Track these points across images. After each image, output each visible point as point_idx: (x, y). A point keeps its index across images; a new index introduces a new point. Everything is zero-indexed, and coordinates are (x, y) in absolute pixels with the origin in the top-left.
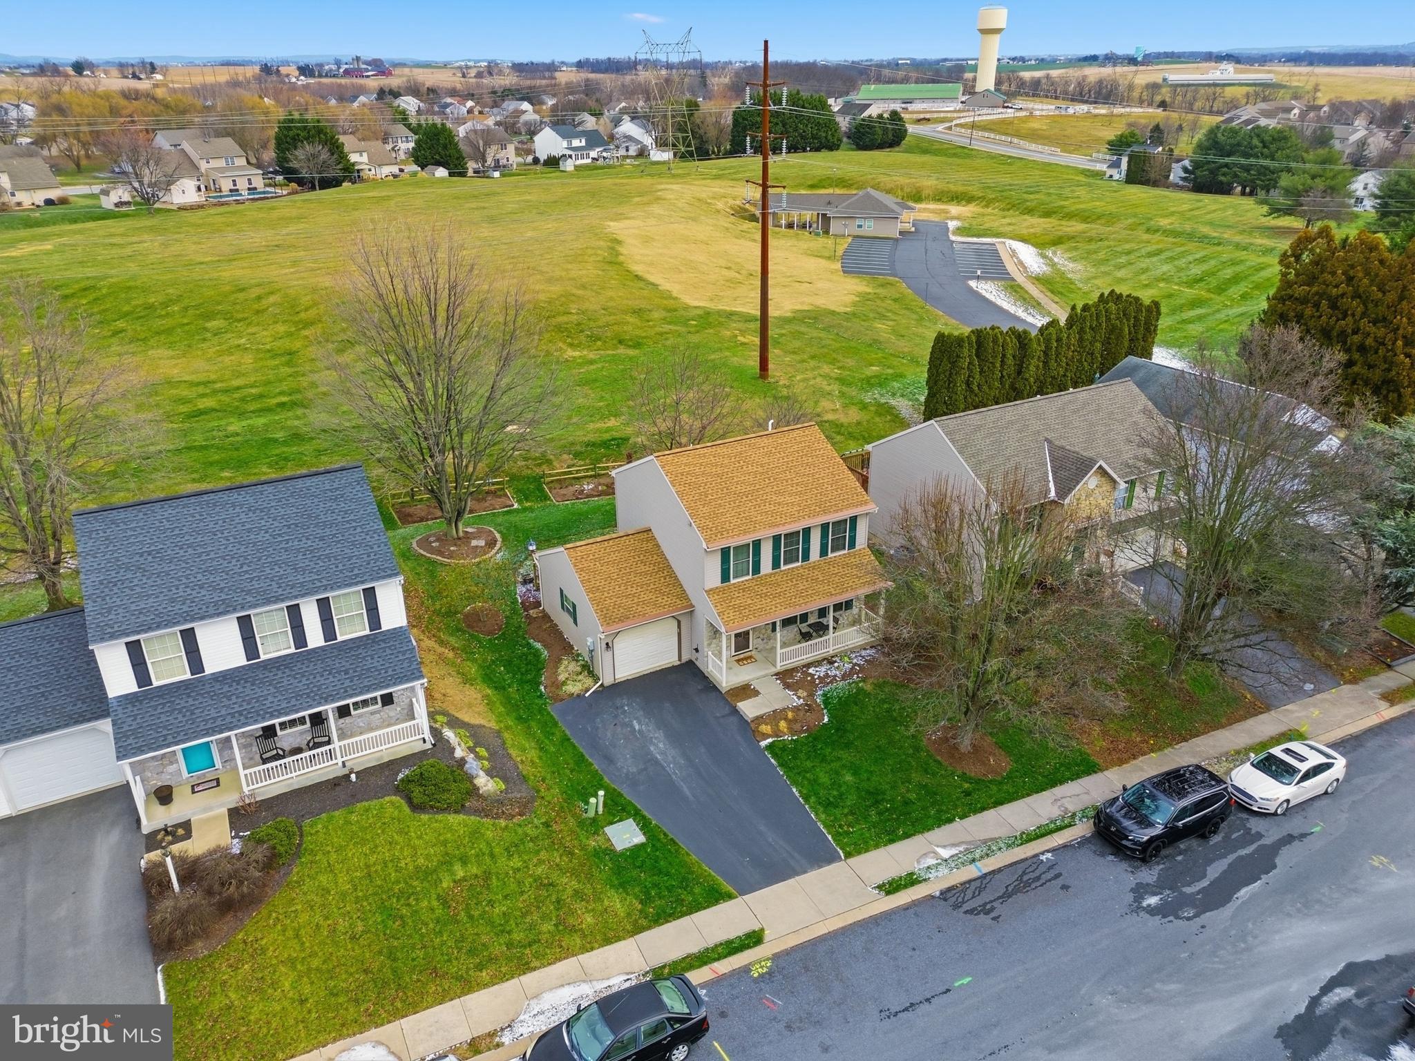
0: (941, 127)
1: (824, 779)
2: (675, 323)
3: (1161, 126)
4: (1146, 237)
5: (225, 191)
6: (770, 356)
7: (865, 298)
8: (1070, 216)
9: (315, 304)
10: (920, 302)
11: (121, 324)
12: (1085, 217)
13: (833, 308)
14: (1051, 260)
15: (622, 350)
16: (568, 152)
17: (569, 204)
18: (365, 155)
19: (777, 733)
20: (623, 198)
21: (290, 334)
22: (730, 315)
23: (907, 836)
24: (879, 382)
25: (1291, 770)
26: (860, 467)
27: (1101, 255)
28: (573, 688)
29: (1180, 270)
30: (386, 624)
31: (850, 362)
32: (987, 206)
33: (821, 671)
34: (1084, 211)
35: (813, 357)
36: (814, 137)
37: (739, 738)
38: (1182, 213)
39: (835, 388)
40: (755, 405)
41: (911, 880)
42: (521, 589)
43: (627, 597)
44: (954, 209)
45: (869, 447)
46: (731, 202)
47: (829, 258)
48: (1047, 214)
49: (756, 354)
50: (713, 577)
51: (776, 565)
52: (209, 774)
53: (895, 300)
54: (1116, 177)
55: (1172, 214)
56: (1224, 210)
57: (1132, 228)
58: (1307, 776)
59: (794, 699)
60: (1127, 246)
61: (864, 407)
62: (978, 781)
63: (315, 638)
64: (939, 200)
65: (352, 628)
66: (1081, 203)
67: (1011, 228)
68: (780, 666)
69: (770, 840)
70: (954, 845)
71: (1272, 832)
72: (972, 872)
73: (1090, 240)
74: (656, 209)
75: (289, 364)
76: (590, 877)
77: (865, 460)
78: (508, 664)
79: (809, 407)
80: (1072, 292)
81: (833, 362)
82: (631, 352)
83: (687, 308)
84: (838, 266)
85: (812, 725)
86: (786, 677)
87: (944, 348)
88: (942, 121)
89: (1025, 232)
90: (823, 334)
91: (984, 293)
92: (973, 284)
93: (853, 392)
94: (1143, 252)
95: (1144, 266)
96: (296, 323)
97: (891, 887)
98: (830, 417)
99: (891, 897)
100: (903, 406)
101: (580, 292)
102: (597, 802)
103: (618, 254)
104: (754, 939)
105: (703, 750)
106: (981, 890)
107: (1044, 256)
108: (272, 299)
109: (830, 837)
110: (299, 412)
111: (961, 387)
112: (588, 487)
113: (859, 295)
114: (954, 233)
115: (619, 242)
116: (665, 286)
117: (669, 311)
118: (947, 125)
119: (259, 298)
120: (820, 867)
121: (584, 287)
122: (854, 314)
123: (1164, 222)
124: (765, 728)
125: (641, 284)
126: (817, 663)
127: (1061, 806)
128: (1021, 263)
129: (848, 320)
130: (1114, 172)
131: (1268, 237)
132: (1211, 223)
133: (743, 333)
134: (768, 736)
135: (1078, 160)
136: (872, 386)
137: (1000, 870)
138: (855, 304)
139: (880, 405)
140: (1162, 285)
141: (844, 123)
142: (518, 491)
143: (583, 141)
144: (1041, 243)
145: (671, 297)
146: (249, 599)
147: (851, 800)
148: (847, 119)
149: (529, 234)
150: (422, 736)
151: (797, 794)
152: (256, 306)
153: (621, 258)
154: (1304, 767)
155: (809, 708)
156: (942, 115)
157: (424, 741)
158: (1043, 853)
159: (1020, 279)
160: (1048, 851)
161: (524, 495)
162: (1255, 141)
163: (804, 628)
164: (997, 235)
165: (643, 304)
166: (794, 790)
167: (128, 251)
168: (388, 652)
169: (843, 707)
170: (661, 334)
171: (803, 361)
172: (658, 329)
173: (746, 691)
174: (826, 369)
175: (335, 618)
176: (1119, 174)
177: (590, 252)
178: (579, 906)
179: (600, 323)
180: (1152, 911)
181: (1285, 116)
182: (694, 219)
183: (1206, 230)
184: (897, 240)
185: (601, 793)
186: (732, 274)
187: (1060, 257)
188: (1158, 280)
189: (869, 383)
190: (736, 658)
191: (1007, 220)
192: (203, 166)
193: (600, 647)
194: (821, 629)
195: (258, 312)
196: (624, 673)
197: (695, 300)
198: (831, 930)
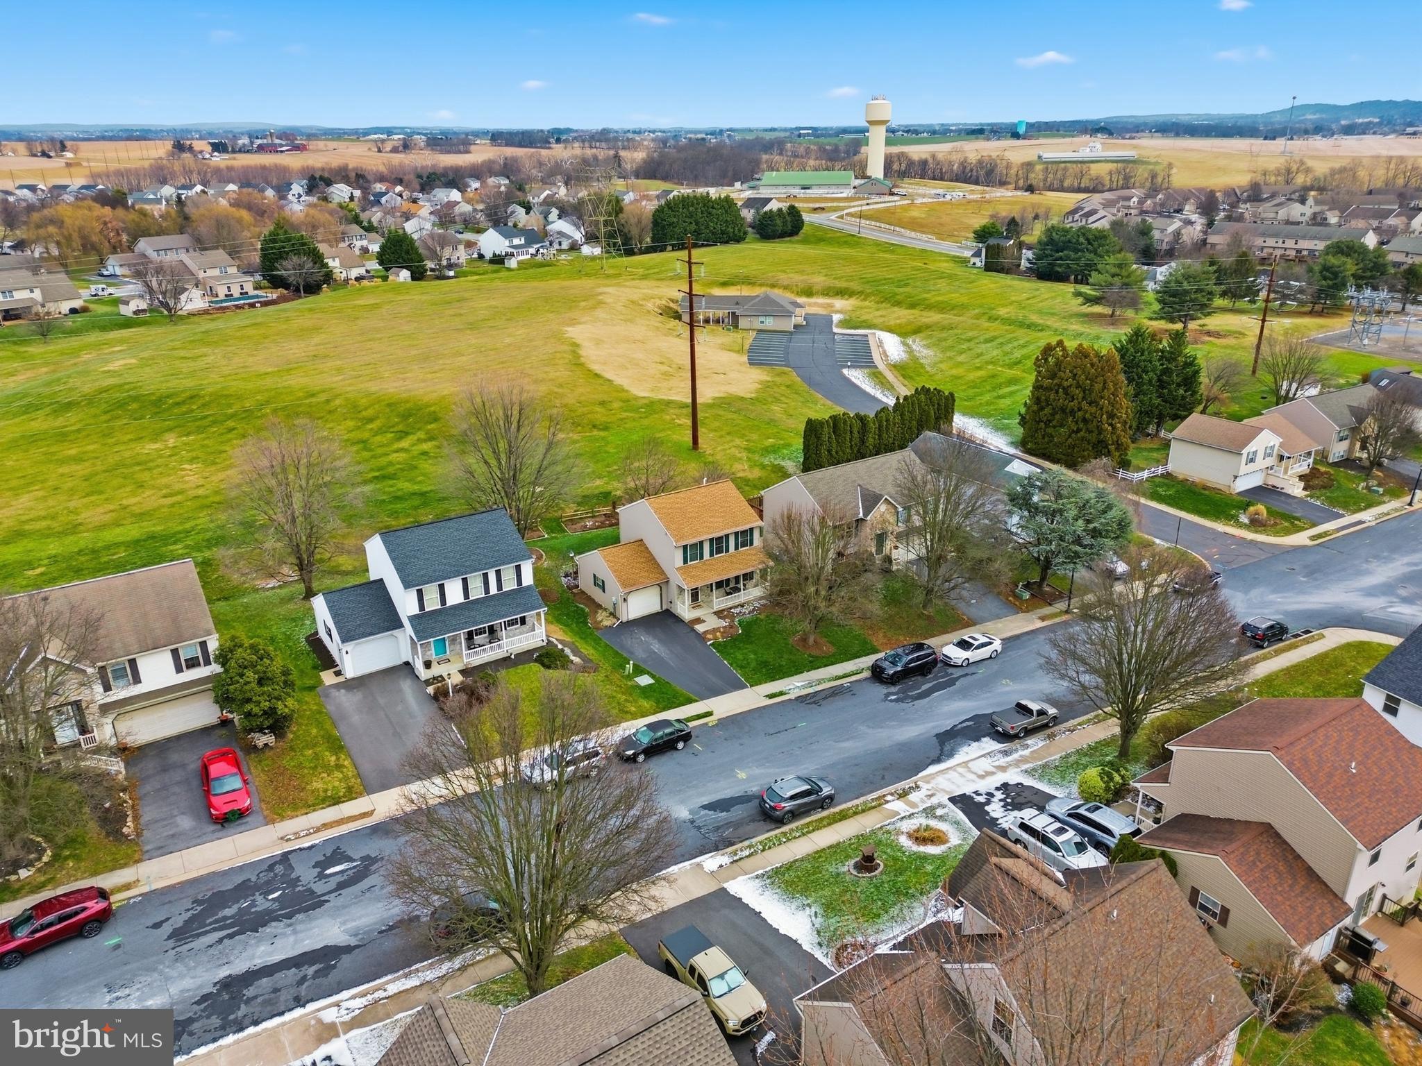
0: (834, 216)
1: (740, 657)
2: (630, 411)
3: (1018, 219)
4: (987, 324)
5: (221, 296)
6: (700, 434)
7: (766, 386)
8: (930, 307)
9: (372, 405)
10: (806, 387)
11: (231, 424)
12: (941, 307)
13: (742, 395)
14: (910, 347)
15: (595, 433)
16: (510, 250)
17: (529, 309)
18: (337, 260)
19: (715, 638)
20: (571, 303)
21: (359, 428)
22: (669, 403)
23: (780, 678)
24: (774, 450)
25: (972, 645)
26: (757, 505)
27: (949, 342)
28: (607, 623)
29: (1006, 354)
30: (525, 583)
31: (754, 437)
32: (865, 300)
33: (737, 610)
34: (942, 302)
35: (729, 434)
36: (723, 232)
37: (696, 642)
38: (1019, 302)
39: (744, 455)
40: (692, 468)
41: (781, 694)
42: (564, 580)
43: (633, 574)
44: (839, 303)
45: (762, 492)
46: (658, 302)
47: (738, 352)
48: (912, 306)
49: (690, 432)
50: (679, 562)
51: (712, 555)
52: (444, 656)
53: (788, 386)
54: (978, 264)
55: (1011, 303)
56: (1054, 298)
57: (978, 317)
58: (977, 648)
59: (723, 623)
60: (970, 334)
61: (763, 467)
62: (817, 657)
63: (493, 590)
64: (827, 295)
65: (510, 585)
66: (939, 295)
67: (881, 320)
68: (716, 608)
69: (714, 680)
70: (802, 681)
71: (956, 673)
72: (811, 690)
73: (943, 329)
74: (601, 313)
75: (365, 449)
76: (631, 695)
77: (760, 501)
78: (567, 615)
79: (727, 469)
80: (920, 375)
81: (743, 436)
82: (602, 434)
83: (636, 398)
84: (745, 358)
85: (733, 634)
86: (719, 614)
87: (812, 429)
88: (835, 209)
89: (892, 323)
90: (735, 416)
91: (853, 379)
92: (845, 371)
93: (756, 457)
94: (982, 339)
95: (979, 351)
96: (361, 419)
97: (771, 696)
98: (741, 474)
99: (771, 699)
100: (790, 465)
101: (560, 390)
102: (629, 667)
103: (579, 357)
104: (709, 714)
106: (814, 696)
107: (904, 344)
108: (337, 402)
109: (743, 679)
110: (391, 482)
111: (824, 453)
112: (589, 523)
113: (761, 383)
114: (837, 326)
115: (577, 345)
116: (618, 381)
117: (624, 401)
118: (839, 214)
119: (328, 401)
120: (739, 690)
121: (561, 386)
122: (757, 399)
123: (1002, 312)
124: (710, 636)
125: (601, 381)
126: (736, 607)
128: (885, 352)
129: (753, 404)
130: (976, 260)
131: (1083, 323)
132: (1040, 312)
133: (678, 416)
134: (711, 640)
135: (950, 248)
136: (769, 452)
137: (824, 690)
138: (758, 391)
139: (774, 466)
140: (990, 367)
141: (748, 215)
142: (546, 528)
143: (523, 239)
144: (903, 332)
145: (623, 390)
146: (467, 569)
147: (753, 664)
148: (752, 211)
149: (507, 341)
150: (541, 639)
151: (727, 663)
152: (327, 408)
153: (583, 360)
154: (976, 643)
155: (731, 627)
156: (835, 204)
157: (543, 641)
158: (845, 684)
159: (881, 366)
160: (848, 682)
161: (550, 530)
162: (1082, 240)
163: (728, 589)
164: (870, 327)
165: (605, 398)
166: (725, 662)
167: (201, 363)
168: (522, 597)
169: (748, 626)
170: (622, 420)
171: (721, 437)
172: (619, 416)
173: (699, 621)
174: (738, 442)
175: (503, 580)
176: (980, 262)
177: (558, 355)
178: (628, 705)
179: (578, 413)
180: (892, 701)
181: (1126, 203)
182: (631, 321)
183: (1034, 318)
184: (791, 333)
185: (630, 665)
186: (664, 368)
187: (917, 344)
188: (987, 363)
189: (767, 451)
190: (693, 605)
191: (878, 313)
192: (202, 276)
193: (620, 601)
194: (737, 590)
195: (330, 412)
196: (632, 616)
197: (641, 391)
198: (744, 711)
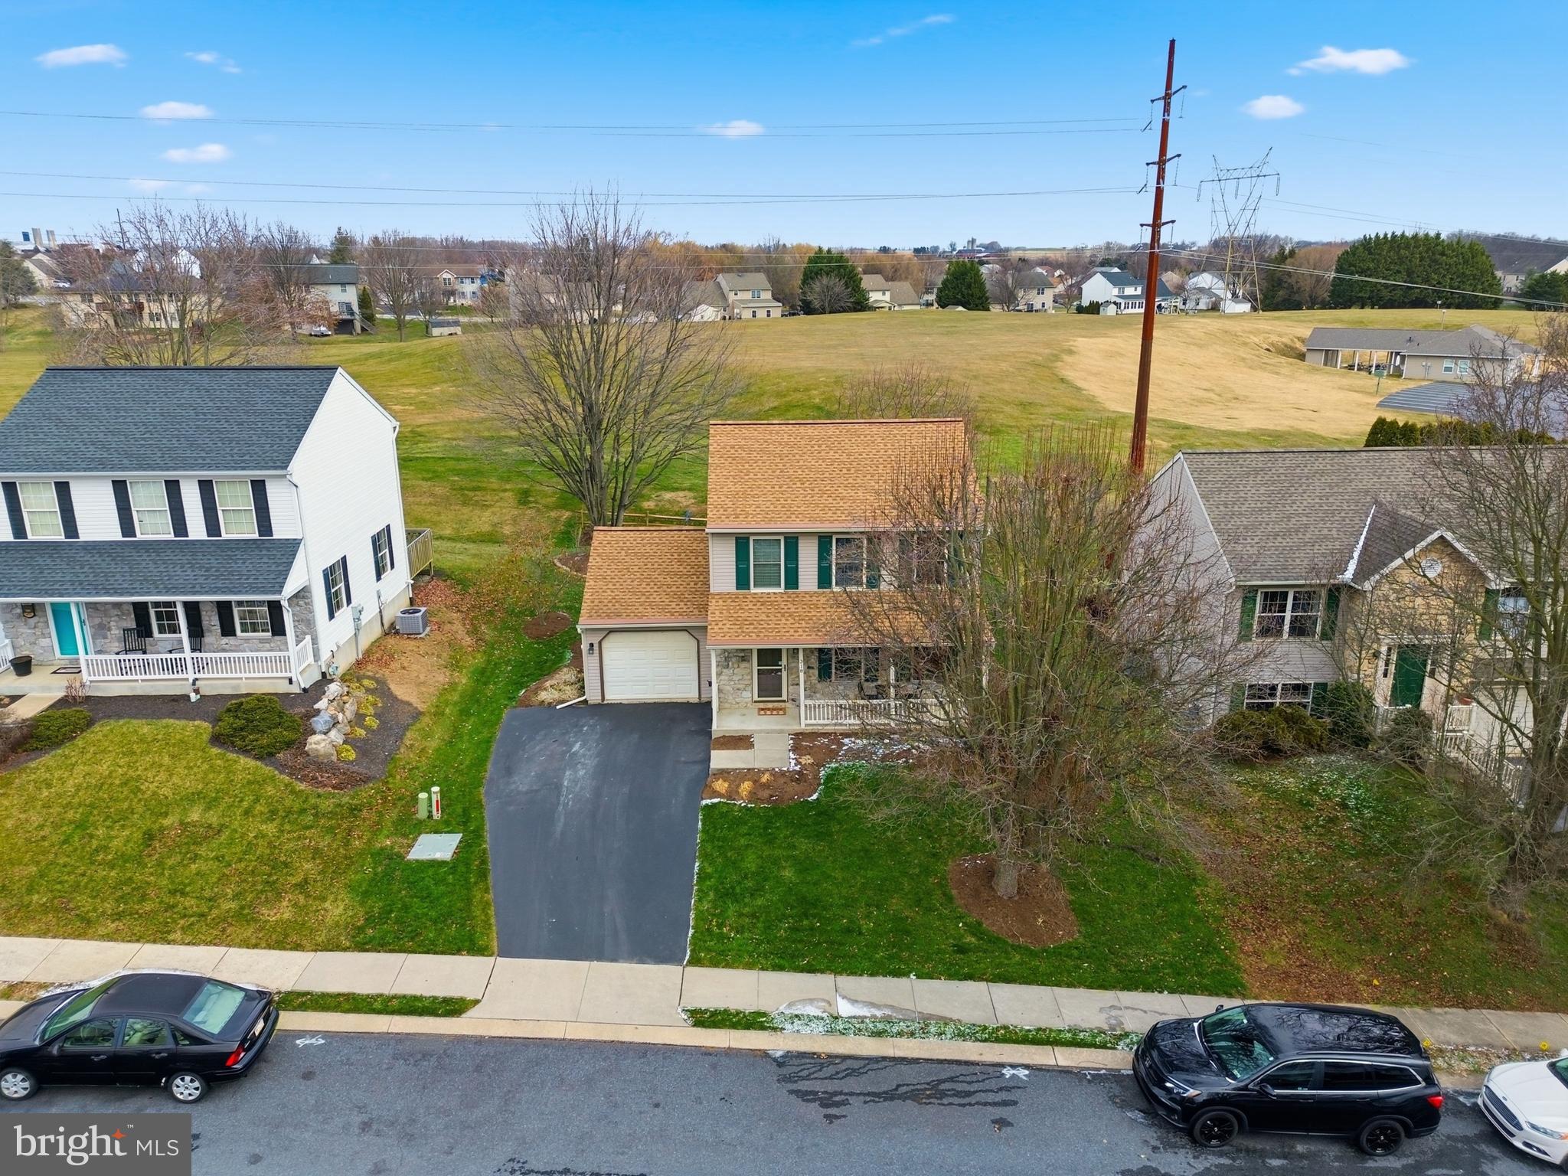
1: (750, 864)
16: (1115, 299)
18: (888, 294)
19: (731, 794)
23: (810, 969)
28: (548, 696)
33: (860, 743)
37: (682, 790)
43: (634, 593)
47: (1370, 394)
50: (724, 577)
51: (825, 581)
52: (75, 660)
59: (789, 764)
62: (995, 940)
63: (197, 529)
65: (238, 525)
68: (805, 724)
69: (607, 910)
70: (873, 1005)
83: (1100, 410)
84: (1377, 400)
85: (787, 797)
86: (804, 739)
97: (703, 1019)
99: (699, 1030)
103: (1057, 360)
104: (455, 1007)
105: (626, 790)
106: (852, 1073)
109: (691, 932)
116: (1095, 392)
120: (642, 962)
124: (722, 786)
126: (861, 735)
127: (1116, 1018)
134: (720, 795)
137: (915, 1061)
143: (1139, 289)
145: (1090, 400)
146: (125, 461)
147: (767, 899)
150: (288, 675)
151: (696, 870)
155: (799, 777)
157: (291, 681)
158: (1013, 1066)
160: (1027, 1067)
166: (697, 864)
168: (265, 560)
172: (1037, 422)
173: (738, 741)
175: (219, 509)
178: (291, 897)
185: (435, 789)
190: (762, 705)
192: (731, 297)
193: (584, 648)
196: (619, 692)
198: (568, 1037)
